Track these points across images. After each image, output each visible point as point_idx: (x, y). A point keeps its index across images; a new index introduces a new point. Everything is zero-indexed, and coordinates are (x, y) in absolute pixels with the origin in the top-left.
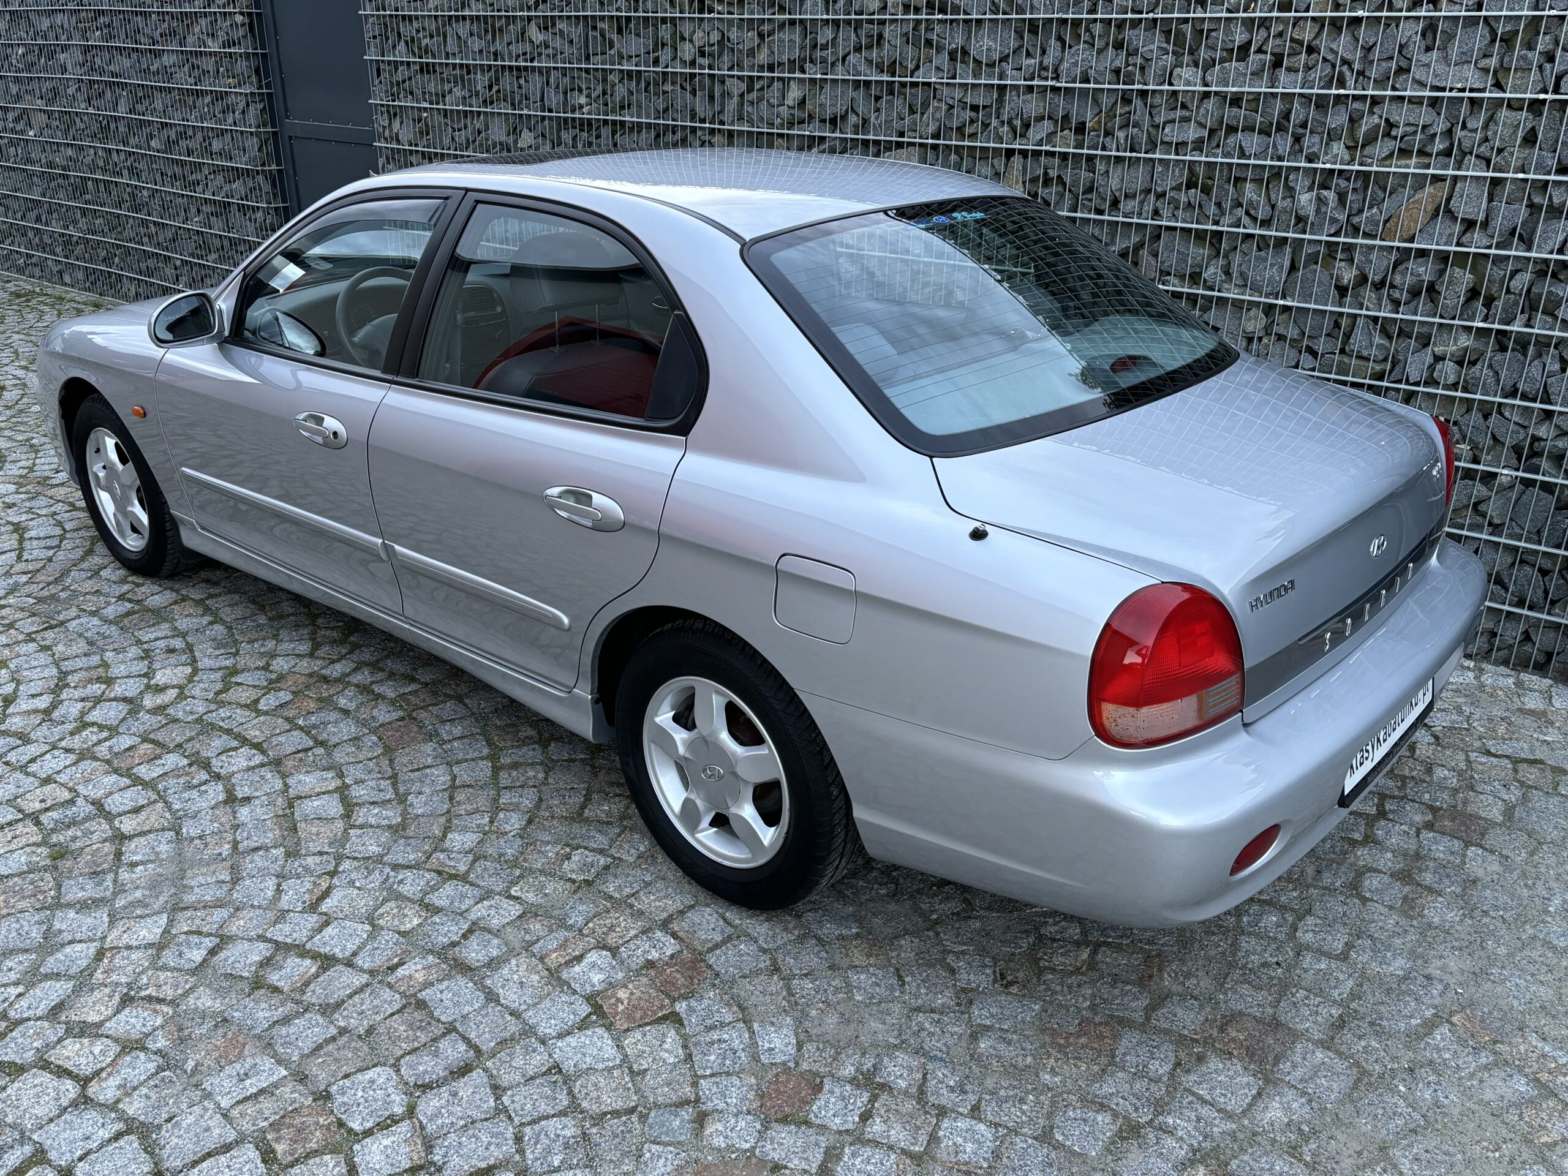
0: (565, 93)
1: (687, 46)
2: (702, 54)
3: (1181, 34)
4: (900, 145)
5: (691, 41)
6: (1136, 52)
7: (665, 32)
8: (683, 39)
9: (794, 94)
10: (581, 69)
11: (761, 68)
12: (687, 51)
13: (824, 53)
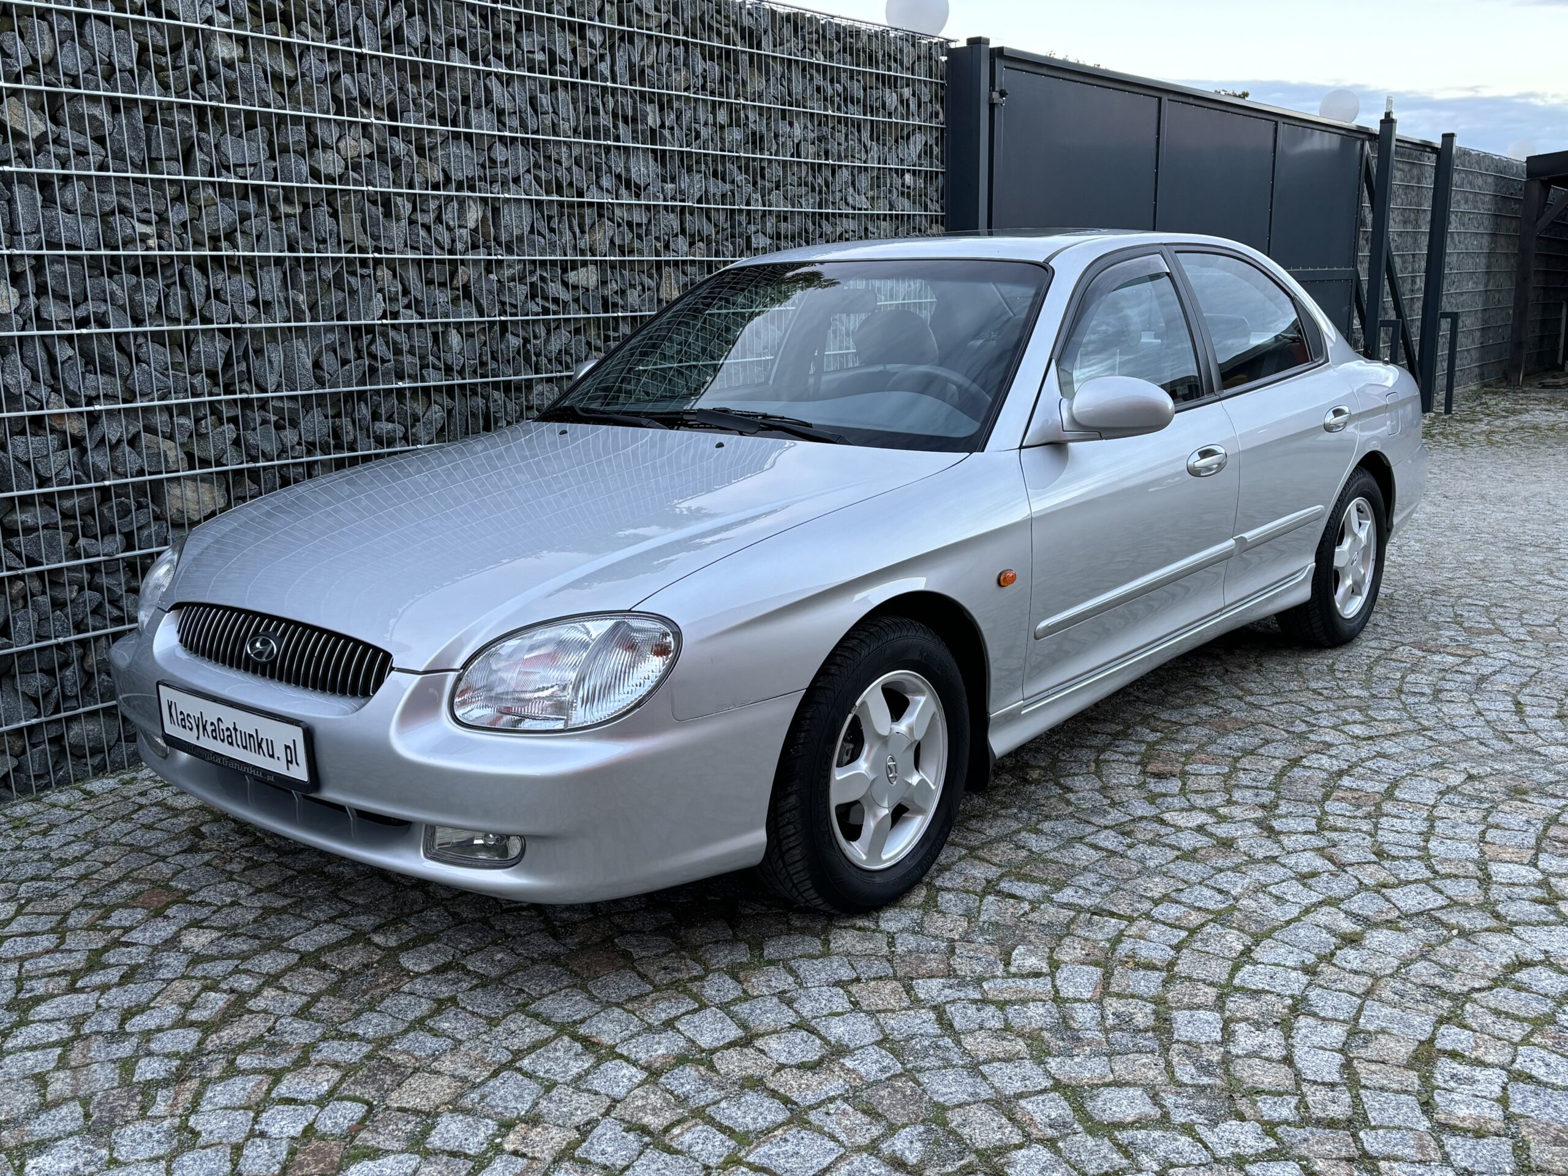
0: (106, 216)
1: (331, 155)
2: (356, 167)
3: (754, 169)
4: (584, 264)
5: (338, 152)
6: (733, 182)
7: (296, 135)
8: (326, 147)
9: (474, 215)
10: (143, 182)
11: (436, 187)
12: (330, 163)
13: (505, 171)
